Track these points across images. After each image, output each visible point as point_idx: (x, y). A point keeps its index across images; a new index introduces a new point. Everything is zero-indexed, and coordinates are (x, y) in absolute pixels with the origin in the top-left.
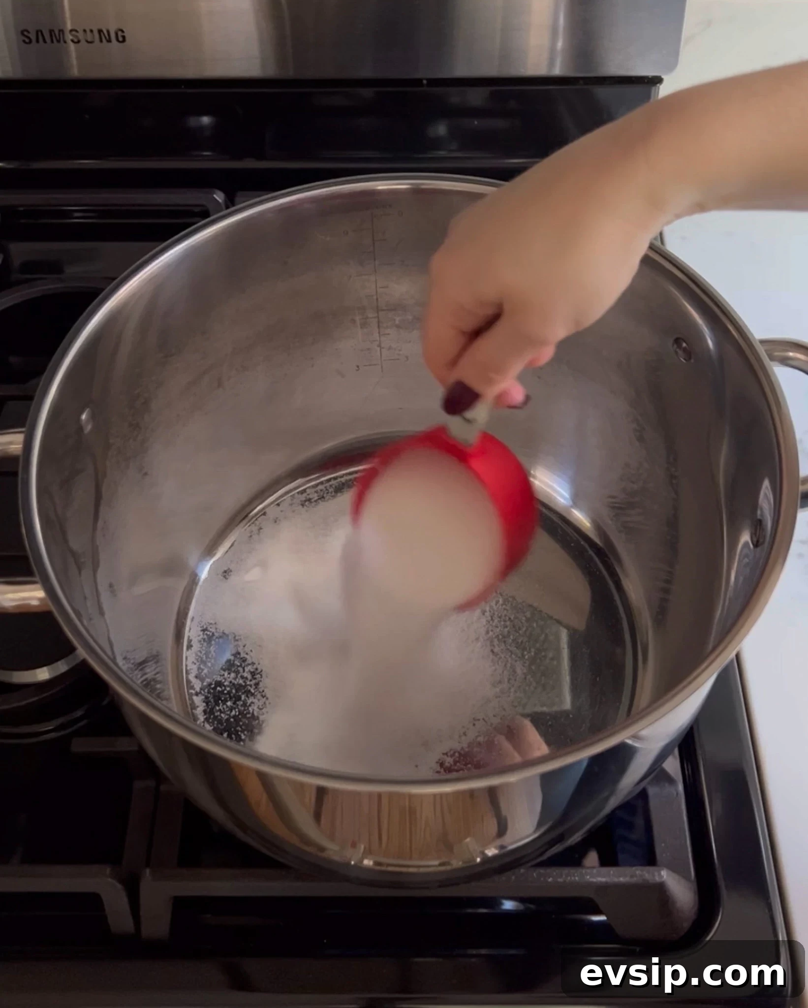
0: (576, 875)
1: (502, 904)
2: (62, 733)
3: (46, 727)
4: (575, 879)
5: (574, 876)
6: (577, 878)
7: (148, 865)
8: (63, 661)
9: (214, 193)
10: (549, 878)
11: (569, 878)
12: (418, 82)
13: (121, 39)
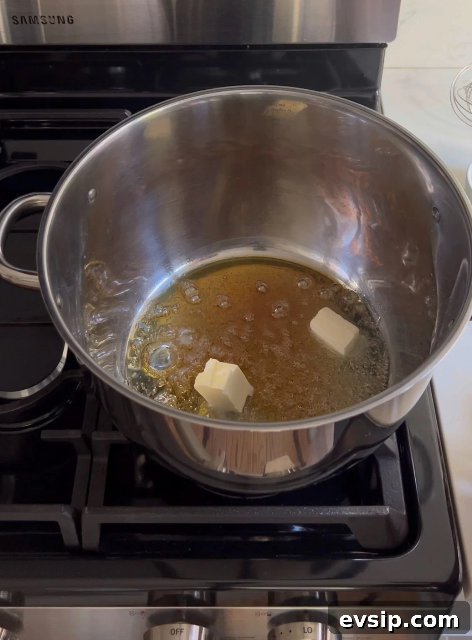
0: (337, 511)
1: (293, 528)
2: (36, 428)
3: (26, 425)
4: (336, 513)
5: (336, 512)
6: (337, 513)
7: (86, 504)
8: (36, 386)
9: (125, 111)
10: (321, 512)
11: (333, 512)
12: (244, 47)
13: (70, 22)
